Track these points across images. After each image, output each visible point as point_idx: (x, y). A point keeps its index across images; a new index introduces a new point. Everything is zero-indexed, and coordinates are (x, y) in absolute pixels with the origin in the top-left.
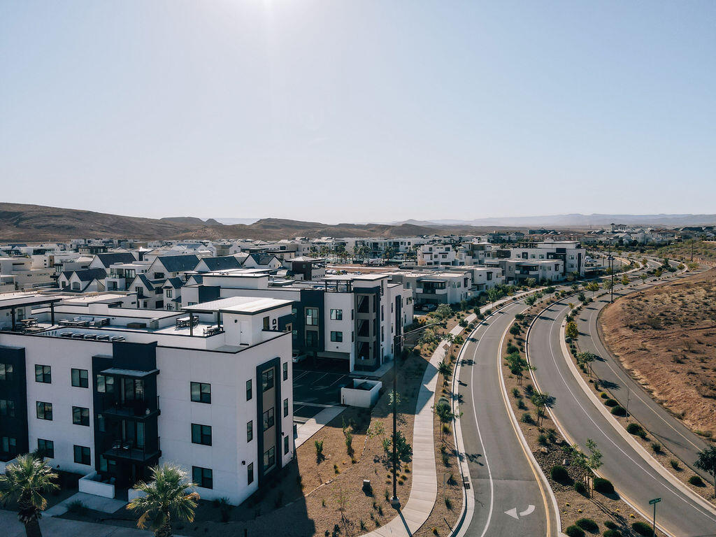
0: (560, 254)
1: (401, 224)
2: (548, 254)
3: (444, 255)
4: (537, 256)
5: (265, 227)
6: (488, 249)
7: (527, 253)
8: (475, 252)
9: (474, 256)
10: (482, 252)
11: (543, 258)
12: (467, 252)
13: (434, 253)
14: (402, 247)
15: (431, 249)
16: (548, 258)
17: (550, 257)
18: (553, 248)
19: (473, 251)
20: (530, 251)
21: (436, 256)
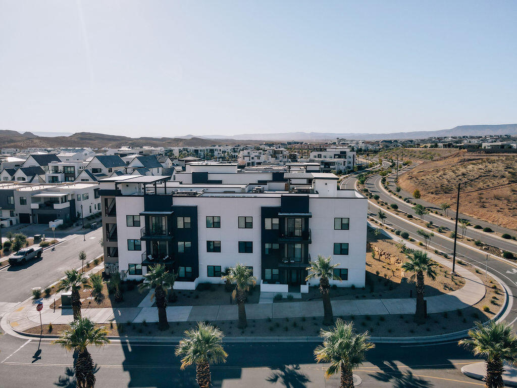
0: (342, 155)
1: (190, 138)
2: (335, 155)
3: (259, 157)
4: (328, 156)
5: (82, 139)
6: (285, 153)
7: (321, 155)
8: (277, 155)
9: (276, 158)
10: (281, 155)
11: (331, 158)
12: (271, 155)
13: (252, 156)
14: (216, 153)
15: (249, 153)
16: (335, 158)
17: (336, 157)
18: (338, 152)
19: (275, 154)
20: (323, 153)
21: (253, 158)
